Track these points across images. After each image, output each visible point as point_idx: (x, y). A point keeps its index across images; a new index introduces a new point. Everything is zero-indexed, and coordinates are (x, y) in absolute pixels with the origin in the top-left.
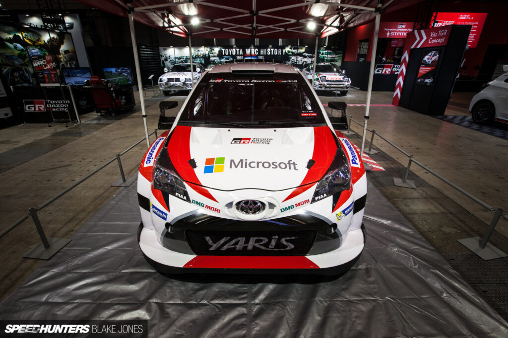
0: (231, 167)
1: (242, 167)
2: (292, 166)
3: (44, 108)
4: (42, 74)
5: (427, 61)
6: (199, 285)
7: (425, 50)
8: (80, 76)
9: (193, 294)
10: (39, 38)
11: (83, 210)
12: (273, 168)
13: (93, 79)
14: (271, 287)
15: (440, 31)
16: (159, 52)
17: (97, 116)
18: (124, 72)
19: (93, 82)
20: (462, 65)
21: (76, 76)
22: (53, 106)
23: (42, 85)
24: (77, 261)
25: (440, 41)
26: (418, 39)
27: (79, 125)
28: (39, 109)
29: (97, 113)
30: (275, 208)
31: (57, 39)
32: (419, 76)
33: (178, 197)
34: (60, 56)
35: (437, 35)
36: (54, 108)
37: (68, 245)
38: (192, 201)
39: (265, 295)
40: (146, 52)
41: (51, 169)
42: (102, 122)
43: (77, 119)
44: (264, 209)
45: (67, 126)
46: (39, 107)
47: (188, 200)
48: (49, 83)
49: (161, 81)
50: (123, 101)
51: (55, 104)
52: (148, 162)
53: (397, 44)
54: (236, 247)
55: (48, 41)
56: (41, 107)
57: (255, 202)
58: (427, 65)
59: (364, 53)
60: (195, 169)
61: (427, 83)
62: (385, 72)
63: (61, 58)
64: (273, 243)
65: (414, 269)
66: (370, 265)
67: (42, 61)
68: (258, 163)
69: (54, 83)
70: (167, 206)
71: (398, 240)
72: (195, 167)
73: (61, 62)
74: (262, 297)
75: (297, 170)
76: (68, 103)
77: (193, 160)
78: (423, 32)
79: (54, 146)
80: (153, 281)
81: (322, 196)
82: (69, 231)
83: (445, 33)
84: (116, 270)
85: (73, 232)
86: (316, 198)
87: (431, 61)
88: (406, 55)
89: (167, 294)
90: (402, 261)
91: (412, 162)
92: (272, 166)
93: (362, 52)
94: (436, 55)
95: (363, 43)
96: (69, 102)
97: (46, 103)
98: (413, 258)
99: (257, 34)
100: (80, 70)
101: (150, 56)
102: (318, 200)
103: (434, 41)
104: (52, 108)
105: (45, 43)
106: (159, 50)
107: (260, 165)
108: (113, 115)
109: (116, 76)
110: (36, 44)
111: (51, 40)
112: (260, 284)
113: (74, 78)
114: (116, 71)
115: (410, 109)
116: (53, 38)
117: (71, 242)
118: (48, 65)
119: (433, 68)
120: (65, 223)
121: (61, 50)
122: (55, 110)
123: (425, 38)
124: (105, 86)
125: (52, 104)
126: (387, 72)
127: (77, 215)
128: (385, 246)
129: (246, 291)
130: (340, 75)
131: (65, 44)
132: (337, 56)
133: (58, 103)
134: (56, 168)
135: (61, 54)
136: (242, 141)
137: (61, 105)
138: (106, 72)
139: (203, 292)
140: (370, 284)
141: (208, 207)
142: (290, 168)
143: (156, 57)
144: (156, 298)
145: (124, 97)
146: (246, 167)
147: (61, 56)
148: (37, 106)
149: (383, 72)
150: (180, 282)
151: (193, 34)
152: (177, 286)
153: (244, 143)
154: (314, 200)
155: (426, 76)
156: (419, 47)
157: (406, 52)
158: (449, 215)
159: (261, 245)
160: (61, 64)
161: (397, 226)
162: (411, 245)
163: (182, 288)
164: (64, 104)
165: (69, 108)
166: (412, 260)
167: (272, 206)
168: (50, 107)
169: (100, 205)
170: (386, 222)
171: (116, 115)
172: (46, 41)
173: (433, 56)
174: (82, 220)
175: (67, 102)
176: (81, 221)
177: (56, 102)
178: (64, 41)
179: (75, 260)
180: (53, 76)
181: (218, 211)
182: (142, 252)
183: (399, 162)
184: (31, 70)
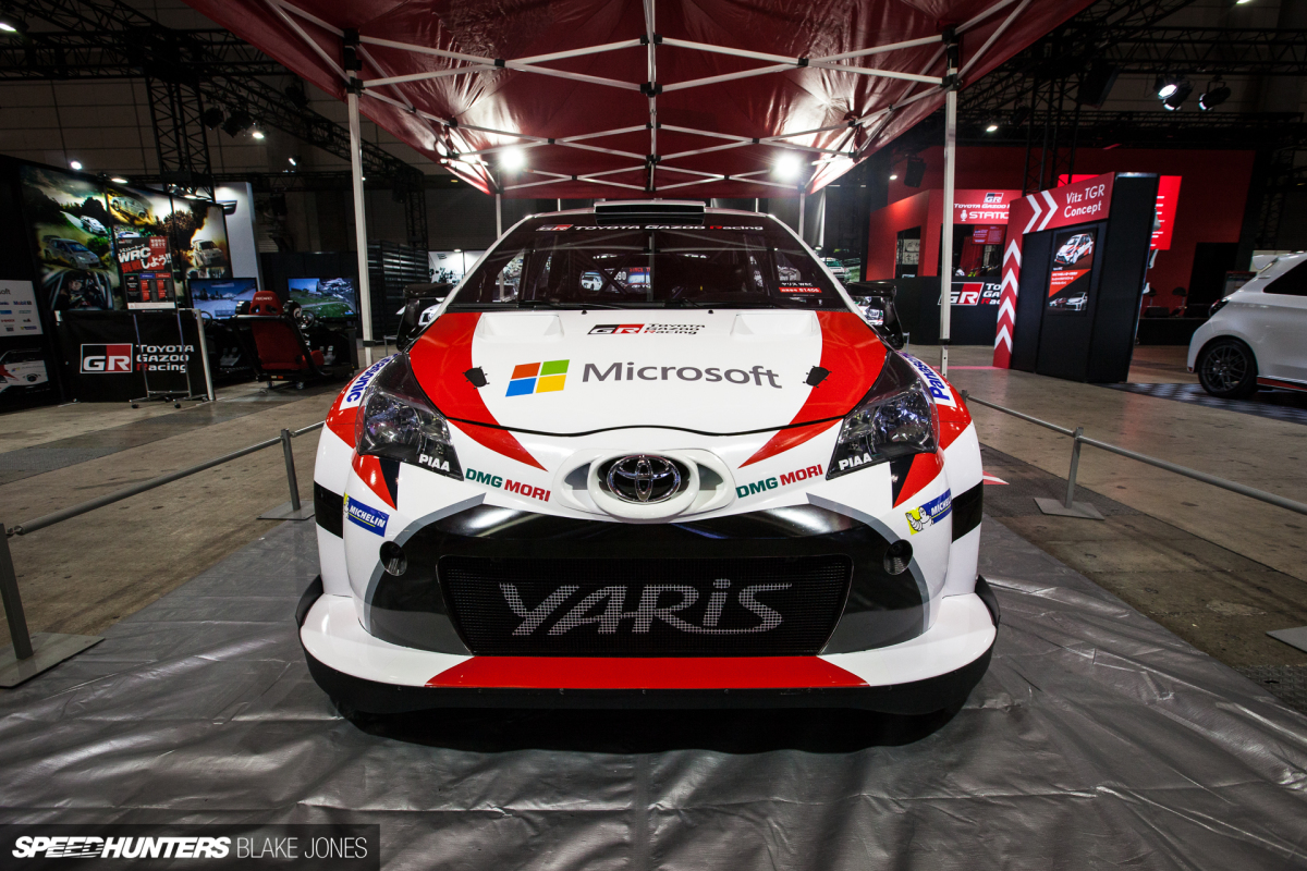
0: (586, 379)
1: (618, 377)
2: (764, 379)
3: (128, 365)
4: (137, 280)
5: (1067, 258)
6: (476, 758)
7: (1059, 234)
8: (231, 299)
9: (453, 782)
10: (146, 210)
11: (161, 571)
12: (708, 380)
13: (258, 299)
14: (712, 760)
15: (1087, 189)
16: (428, 263)
17: (258, 390)
18: (336, 292)
19: (257, 305)
20: (1152, 264)
21: (222, 298)
22: (150, 360)
23: (132, 306)
24: (102, 691)
25: (1092, 209)
26: (1038, 211)
27: (209, 404)
28: (117, 367)
29: (261, 380)
30: (718, 486)
31: (187, 216)
32: (1050, 294)
33: (425, 466)
34: (189, 254)
35: (1083, 198)
36: (153, 363)
37: (91, 651)
38: (465, 474)
39: (691, 784)
40: (397, 261)
41: (108, 485)
42: (268, 399)
43: (206, 392)
44: (684, 486)
45: (178, 407)
46: (116, 360)
47: (455, 472)
48: (149, 300)
49: (426, 318)
50: (329, 356)
51: (158, 353)
52: (353, 397)
53: (986, 238)
54: (597, 625)
55: (166, 220)
56: (122, 360)
57: (656, 463)
58: (1068, 267)
59: (910, 263)
60: (480, 389)
61: (1074, 306)
62: (967, 301)
63: (190, 258)
64: (717, 602)
65: (1164, 705)
66: (1019, 697)
67: (140, 249)
68: (665, 371)
69: (163, 300)
70: (389, 491)
71: (1089, 633)
72: (483, 382)
73: (192, 266)
74: (681, 790)
75: (780, 387)
76: (189, 353)
77: (479, 370)
78: (1046, 195)
79: (131, 442)
80: (328, 743)
81: (857, 458)
82: (106, 618)
83: (1100, 191)
84: (216, 715)
85: (118, 620)
86: (842, 464)
87: (1076, 256)
88: (1014, 250)
89: (367, 781)
90: (1119, 686)
91: (1083, 445)
92: (705, 375)
93: (906, 261)
94: (1087, 242)
95: (906, 241)
96: (192, 349)
97: (137, 351)
98: (1150, 674)
99: (658, 189)
100: (232, 285)
101: (404, 271)
102: (849, 470)
103: (1076, 212)
104: (149, 363)
105: (159, 223)
106: (427, 258)
107: (672, 374)
108: (301, 385)
109: (316, 301)
110: (137, 222)
111: (174, 217)
112: (675, 754)
113: (215, 302)
114: (318, 290)
115: (1039, 373)
116: (181, 213)
117: (103, 645)
118: (154, 259)
119: (1084, 271)
120: (99, 599)
121: (193, 239)
122: (155, 368)
123: (1054, 207)
124: (286, 313)
125: (150, 354)
126: (971, 300)
127: (143, 581)
128: (1056, 649)
129: (630, 774)
130: (861, 305)
131: (205, 228)
132: (848, 269)
133: (165, 353)
134: (122, 483)
135: (192, 249)
136: (620, 330)
137: (171, 357)
138: (294, 290)
139: (485, 777)
140: (1035, 749)
141: (513, 486)
142: (758, 382)
143: (420, 273)
144: (327, 792)
145: (331, 349)
146: (630, 377)
147: (193, 253)
148: (112, 359)
149: (962, 301)
150: (415, 748)
151: (507, 188)
152: (403, 758)
153: (624, 332)
154: (834, 471)
155: (1070, 290)
156: (1042, 227)
157: (1014, 242)
158: (1218, 575)
159: (676, 614)
160: (189, 271)
161: (1075, 600)
162: (1133, 645)
163: (420, 765)
164: (180, 354)
165: (189, 365)
166: (1148, 679)
167: (710, 478)
168: (143, 362)
169: (214, 558)
170: (1040, 592)
171: (305, 386)
172: (162, 219)
173: (1080, 245)
174: (153, 592)
175: (186, 349)
176: (148, 595)
177: (161, 350)
178: (205, 220)
179: (98, 687)
180: (161, 284)
181: (543, 495)
182: (305, 649)
183: (1040, 466)
184: (114, 278)
